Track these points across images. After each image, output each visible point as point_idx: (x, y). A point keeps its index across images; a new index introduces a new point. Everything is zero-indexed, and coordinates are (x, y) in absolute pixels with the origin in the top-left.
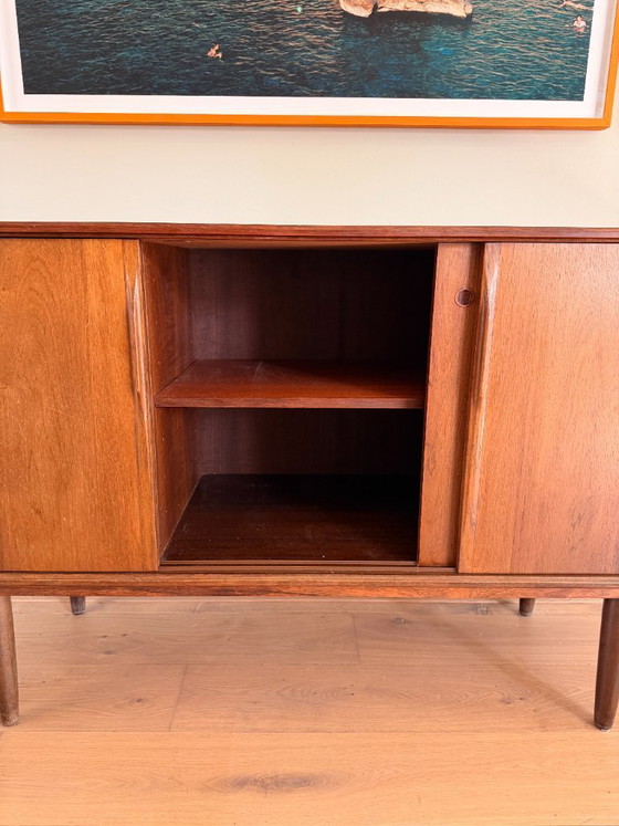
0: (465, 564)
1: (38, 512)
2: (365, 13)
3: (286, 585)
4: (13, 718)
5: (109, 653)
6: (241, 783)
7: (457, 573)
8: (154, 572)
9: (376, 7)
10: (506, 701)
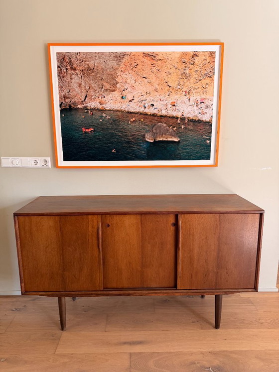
0: (178, 287)
1: (74, 276)
2: (152, 141)
3: (135, 293)
4: (65, 329)
5: (85, 311)
6: (125, 343)
7: (176, 289)
8: (102, 291)
9: (155, 140)
10: (193, 322)
